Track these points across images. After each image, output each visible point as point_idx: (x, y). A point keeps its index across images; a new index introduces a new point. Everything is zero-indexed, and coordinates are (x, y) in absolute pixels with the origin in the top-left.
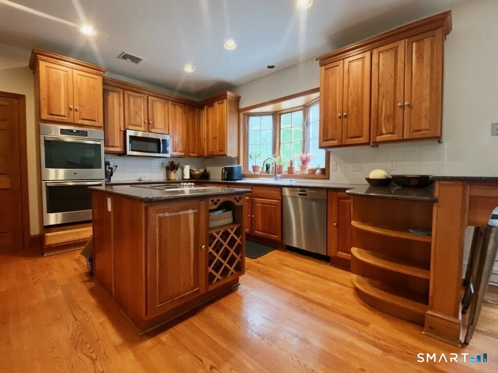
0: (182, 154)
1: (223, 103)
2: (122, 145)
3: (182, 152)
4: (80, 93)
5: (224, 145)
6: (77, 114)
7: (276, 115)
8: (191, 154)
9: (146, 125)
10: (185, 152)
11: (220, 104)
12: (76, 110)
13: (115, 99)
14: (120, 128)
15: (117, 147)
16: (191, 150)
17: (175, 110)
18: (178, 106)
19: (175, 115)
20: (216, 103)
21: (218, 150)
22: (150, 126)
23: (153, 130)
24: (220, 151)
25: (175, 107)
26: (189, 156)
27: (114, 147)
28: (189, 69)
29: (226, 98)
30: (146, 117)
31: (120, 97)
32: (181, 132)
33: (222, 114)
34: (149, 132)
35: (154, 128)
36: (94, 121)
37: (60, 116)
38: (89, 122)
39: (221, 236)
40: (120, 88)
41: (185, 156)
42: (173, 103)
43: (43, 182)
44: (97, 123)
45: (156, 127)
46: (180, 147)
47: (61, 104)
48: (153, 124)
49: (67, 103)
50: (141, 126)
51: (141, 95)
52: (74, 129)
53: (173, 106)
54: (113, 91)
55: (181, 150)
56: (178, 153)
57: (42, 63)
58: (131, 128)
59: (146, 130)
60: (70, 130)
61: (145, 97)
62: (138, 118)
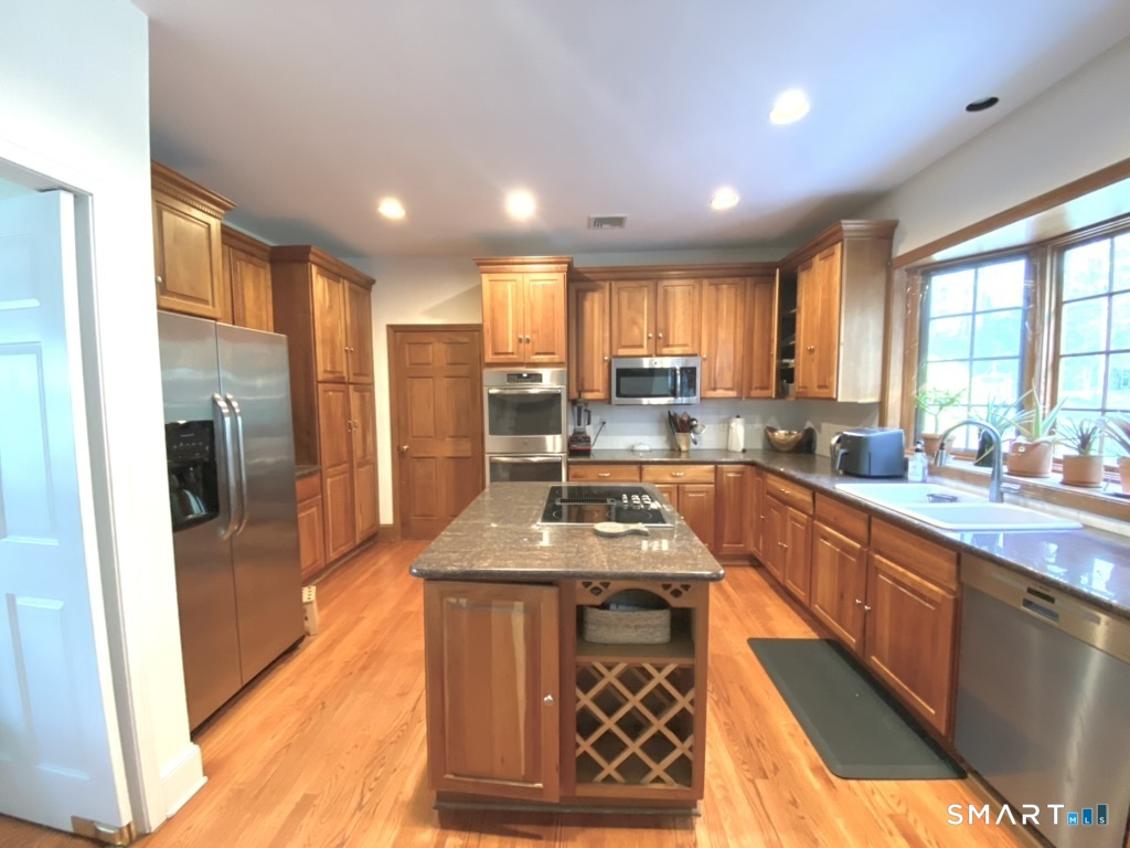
0: (732, 394)
1: (833, 254)
2: (606, 386)
3: (731, 389)
4: (532, 308)
5: (830, 373)
6: (529, 346)
7: (1044, 253)
8: (755, 393)
9: (652, 341)
10: (740, 391)
11: (825, 258)
12: (528, 341)
13: (594, 304)
14: (603, 356)
15: (598, 391)
17: (717, 299)
18: (725, 286)
19: (717, 308)
20: (817, 257)
21: (815, 385)
22: (661, 342)
23: (665, 351)
24: (820, 387)
25: (717, 289)
26: (749, 397)
27: (592, 391)
28: (725, 200)
29: (841, 240)
30: (652, 326)
31: (604, 297)
32: (731, 346)
33: (828, 288)
34: (658, 355)
35: (668, 346)
36: (553, 353)
37: (508, 353)
38: (545, 358)
39: (621, 678)
40: (604, 280)
41: (739, 398)
42: (713, 281)
43: (487, 456)
44: (556, 358)
45: (671, 343)
46: (727, 378)
47: (508, 335)
48: (666, 337)
49: (516, 332)
50: (641, 346)
51: (644, 283)
52: (525, 371)
53: (713, 288)
54: (593, 290)
55: (730, 385)
56: (720, 393)
57: (485, 277)
58: (622, 352)
59: (653, 352)
60: (520, 376)
61: (651, 284)
62: (636, 331)
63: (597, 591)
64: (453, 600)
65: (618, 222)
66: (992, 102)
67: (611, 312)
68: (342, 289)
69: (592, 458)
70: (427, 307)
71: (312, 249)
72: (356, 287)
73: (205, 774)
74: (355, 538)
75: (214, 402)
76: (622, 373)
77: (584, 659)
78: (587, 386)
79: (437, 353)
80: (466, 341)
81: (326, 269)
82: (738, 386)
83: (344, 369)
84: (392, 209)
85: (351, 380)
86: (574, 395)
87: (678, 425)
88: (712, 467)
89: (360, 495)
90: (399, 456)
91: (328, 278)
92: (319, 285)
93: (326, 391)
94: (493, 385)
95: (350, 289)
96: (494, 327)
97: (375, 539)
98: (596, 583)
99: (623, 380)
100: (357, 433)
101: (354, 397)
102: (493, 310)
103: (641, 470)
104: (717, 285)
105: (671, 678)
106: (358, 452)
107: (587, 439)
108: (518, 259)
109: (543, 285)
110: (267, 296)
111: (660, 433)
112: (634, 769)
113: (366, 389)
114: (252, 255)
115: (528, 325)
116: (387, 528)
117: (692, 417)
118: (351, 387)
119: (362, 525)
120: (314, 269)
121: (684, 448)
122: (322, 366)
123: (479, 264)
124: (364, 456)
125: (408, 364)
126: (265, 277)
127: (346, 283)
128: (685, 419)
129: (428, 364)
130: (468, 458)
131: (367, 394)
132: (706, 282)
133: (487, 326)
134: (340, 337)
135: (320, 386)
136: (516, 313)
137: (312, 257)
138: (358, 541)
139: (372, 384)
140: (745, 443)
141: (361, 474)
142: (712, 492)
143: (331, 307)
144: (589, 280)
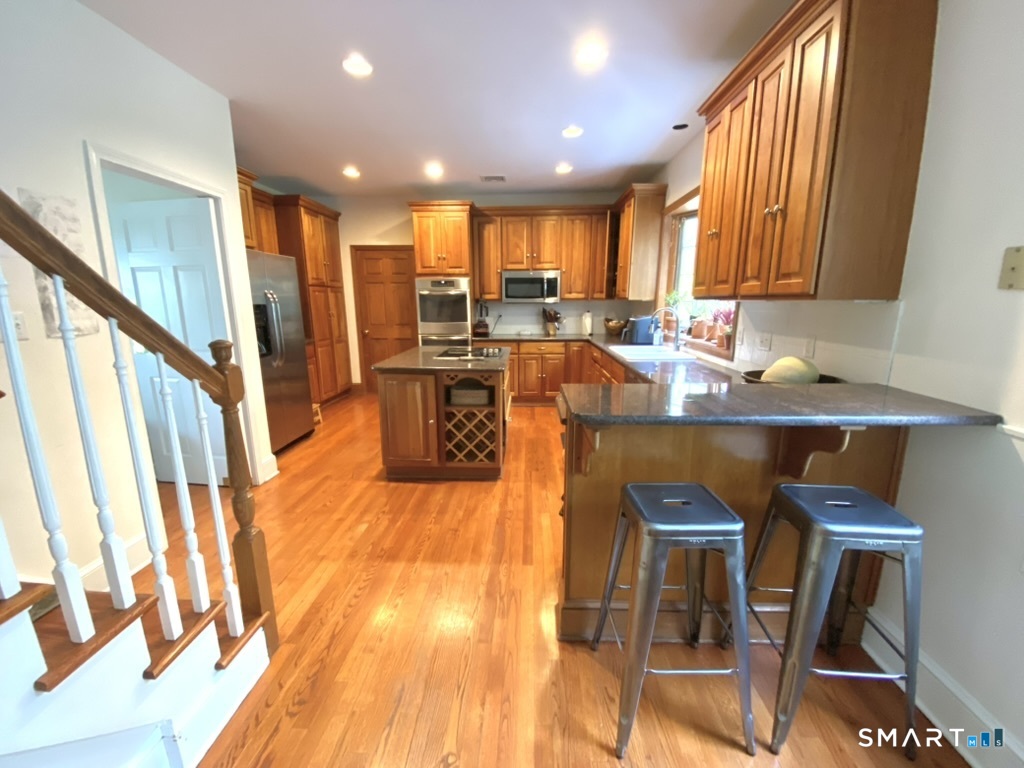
0: (582, 296)
1: (631, 204)
2: (499, 290)
3: (581, 293)
4: (446, 235)
5: (626, 282)
6: (445, 262)
8: (596, 295)
9: (530, 259)
10: (587, 293)
11: (628, 206)
12: (444, 259)
13: (491, 233)
14: (497, 269)
15: (494, 293)
16: (597, 288)
17: (573, 229)
18: (578, 222)
19: (572, 236)
20: (626, 205)
21: (622, 289)
22: (535, 260)
23: (538, 266)
24: (624, 291)
25: (573, 223)
26: (593, 298)
27: (490, 293)
28: (564, 169)
29: (634, 196)
30: (530, 248)
31: (497, 228)
32: (581, 263)
33: (628, 227)
34: (533, 269)
35: (540, 263)
36: (461, 267)
37: (431, 267)
38: (457, 271)
39: (464, 416)
40: (497, 215)
41: (585, 299)
42: (570, 217)
43: (420, 336)
44: (463, 270)
45: (542, 260)
46: (579, 284)
47: (431, 254)
48: (539, 257)
49: (436, 252)
50: (522, 263)
51: (523, 218)
52: (443, 280)
53: (570, 222)
54: (489, 222)
55: (579, 290)
56: (574, 295)
57: (415, 215)
58: (510, 267)
59: (529, 267)
60: (439, 282)
61: (529, 219)
62: (518, 251)
63: (452, 379)
64: (390, 382)
65: (502, 179)
66: (684, 126)
67: (503, 239)
68: (320, 221)
69: (490, 338)
70: (378, 233)
71: (302, 197)
72: (329, 220)
73: (279, 469)
74: (336, 387)
75: (266, 294)
76: (509, 281)
77: (449, 409)
78: (486, 290)
79: (386, 265)
80: (403, 256)
81: (310, 210)
82: (586, 291)
83: (324, 277)
84: (351, 172)
85: (329, 284)
86: (478, 296)
87: (549, 317)
88: (563, 343)
89: (339, 361)
90: (363, 337)
91: (311, 215)
92: (306, 221)
93: (314, 291)
94: (423, 288)
95: (325, 222)
96: (421, 249)
97: (348, 392)
98: (452, 375)
99: (509, 286)
100: (334, 321)
101: (331, 296)
102: (420, 237)
103: (519, 345)
104: (573, 221)
105: (485, 416)
106: (336, 333)
107: (486, 326)
108: (437, 202)
109: (454, 221)
110: (273, 227)
111: (538, 323)
112: (471, 456)
113: (338, 290)
114: (263, 202)
115: (444, 247)
116: (357, 385)
117: (558, 311)
118: (329, 289)
119: (341, 381)
120: (302, 209)
121: (551, 332)
122: (311, 275)
123: (410, 205)
124: (340, 336)
125: (365, 272)
126: (272, 214)
127: (322, 217)
128: (552, 313)
129: (379, 273)
130: (409, 339)
131: (339, 295)
132: (565, 218)
133: (417, 247)
134: (321, 255)
135: (311, 288)
136: (436, 238)
137: (301, 202)
138: (339, 391)
139: (342, 287)
140: (592, 329)
141: (338, 347)
142: (563, 360)
143: (314, 235)
144: (486, 216)
